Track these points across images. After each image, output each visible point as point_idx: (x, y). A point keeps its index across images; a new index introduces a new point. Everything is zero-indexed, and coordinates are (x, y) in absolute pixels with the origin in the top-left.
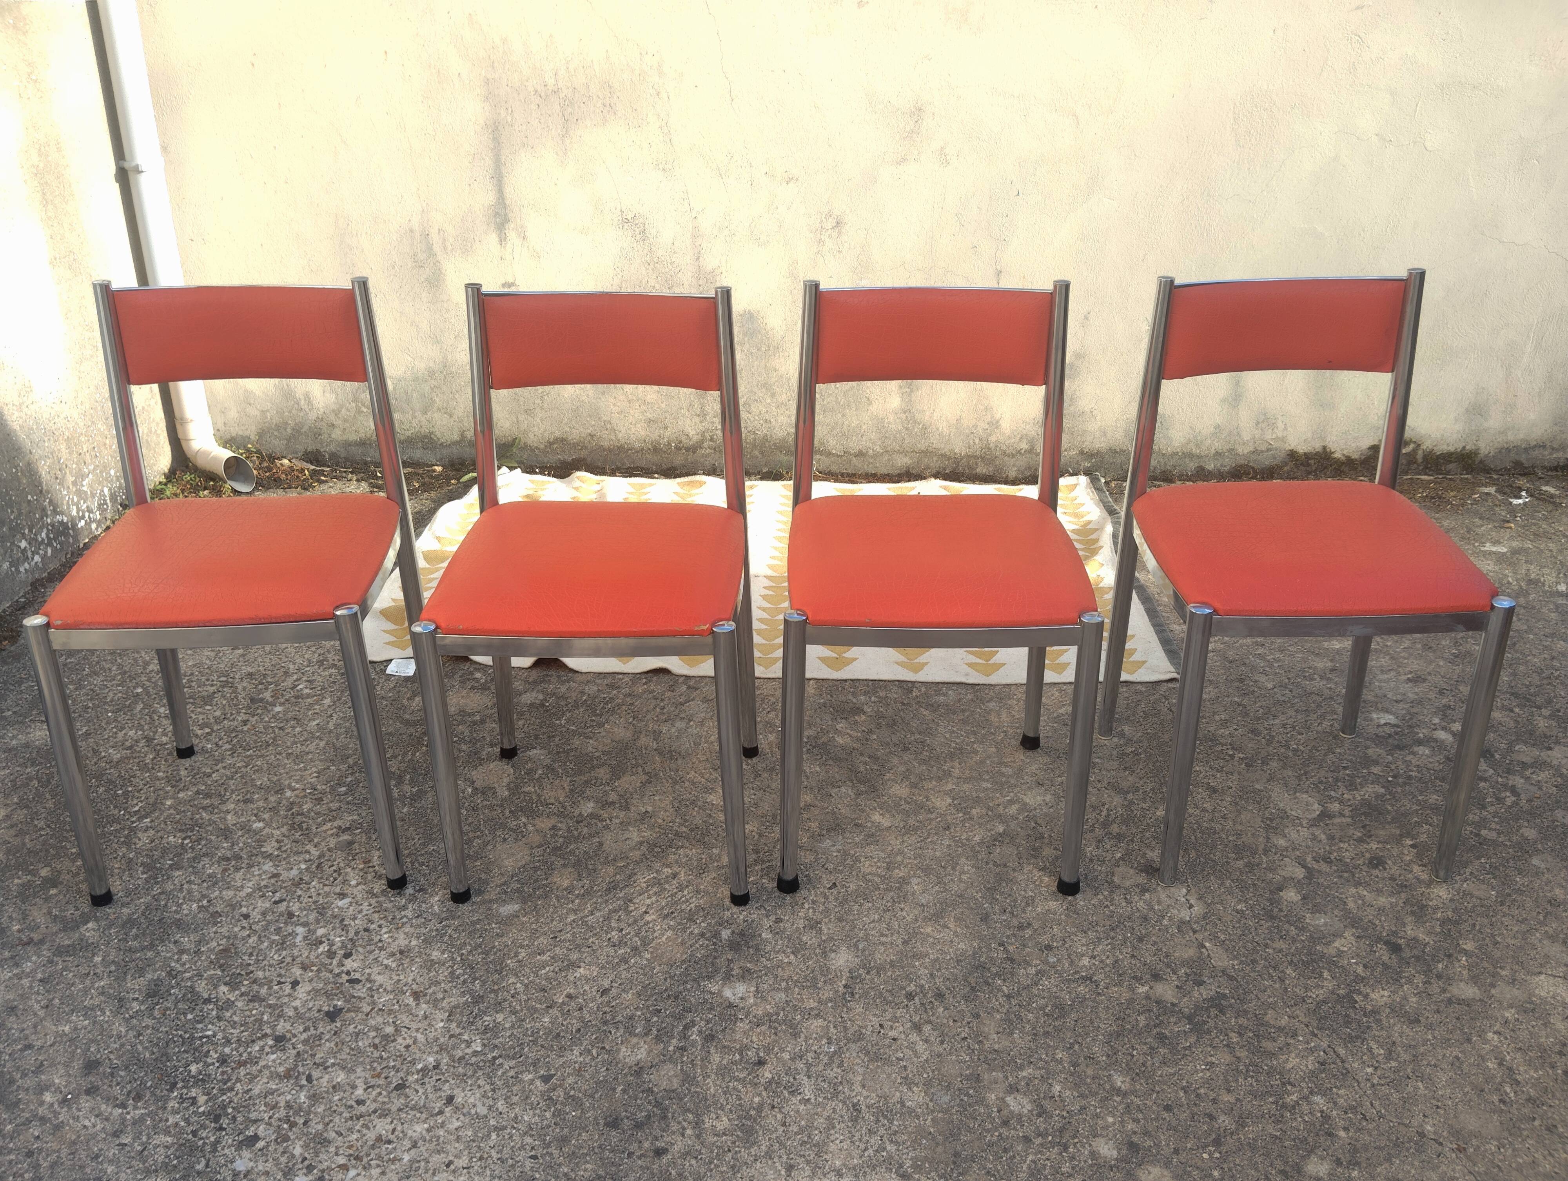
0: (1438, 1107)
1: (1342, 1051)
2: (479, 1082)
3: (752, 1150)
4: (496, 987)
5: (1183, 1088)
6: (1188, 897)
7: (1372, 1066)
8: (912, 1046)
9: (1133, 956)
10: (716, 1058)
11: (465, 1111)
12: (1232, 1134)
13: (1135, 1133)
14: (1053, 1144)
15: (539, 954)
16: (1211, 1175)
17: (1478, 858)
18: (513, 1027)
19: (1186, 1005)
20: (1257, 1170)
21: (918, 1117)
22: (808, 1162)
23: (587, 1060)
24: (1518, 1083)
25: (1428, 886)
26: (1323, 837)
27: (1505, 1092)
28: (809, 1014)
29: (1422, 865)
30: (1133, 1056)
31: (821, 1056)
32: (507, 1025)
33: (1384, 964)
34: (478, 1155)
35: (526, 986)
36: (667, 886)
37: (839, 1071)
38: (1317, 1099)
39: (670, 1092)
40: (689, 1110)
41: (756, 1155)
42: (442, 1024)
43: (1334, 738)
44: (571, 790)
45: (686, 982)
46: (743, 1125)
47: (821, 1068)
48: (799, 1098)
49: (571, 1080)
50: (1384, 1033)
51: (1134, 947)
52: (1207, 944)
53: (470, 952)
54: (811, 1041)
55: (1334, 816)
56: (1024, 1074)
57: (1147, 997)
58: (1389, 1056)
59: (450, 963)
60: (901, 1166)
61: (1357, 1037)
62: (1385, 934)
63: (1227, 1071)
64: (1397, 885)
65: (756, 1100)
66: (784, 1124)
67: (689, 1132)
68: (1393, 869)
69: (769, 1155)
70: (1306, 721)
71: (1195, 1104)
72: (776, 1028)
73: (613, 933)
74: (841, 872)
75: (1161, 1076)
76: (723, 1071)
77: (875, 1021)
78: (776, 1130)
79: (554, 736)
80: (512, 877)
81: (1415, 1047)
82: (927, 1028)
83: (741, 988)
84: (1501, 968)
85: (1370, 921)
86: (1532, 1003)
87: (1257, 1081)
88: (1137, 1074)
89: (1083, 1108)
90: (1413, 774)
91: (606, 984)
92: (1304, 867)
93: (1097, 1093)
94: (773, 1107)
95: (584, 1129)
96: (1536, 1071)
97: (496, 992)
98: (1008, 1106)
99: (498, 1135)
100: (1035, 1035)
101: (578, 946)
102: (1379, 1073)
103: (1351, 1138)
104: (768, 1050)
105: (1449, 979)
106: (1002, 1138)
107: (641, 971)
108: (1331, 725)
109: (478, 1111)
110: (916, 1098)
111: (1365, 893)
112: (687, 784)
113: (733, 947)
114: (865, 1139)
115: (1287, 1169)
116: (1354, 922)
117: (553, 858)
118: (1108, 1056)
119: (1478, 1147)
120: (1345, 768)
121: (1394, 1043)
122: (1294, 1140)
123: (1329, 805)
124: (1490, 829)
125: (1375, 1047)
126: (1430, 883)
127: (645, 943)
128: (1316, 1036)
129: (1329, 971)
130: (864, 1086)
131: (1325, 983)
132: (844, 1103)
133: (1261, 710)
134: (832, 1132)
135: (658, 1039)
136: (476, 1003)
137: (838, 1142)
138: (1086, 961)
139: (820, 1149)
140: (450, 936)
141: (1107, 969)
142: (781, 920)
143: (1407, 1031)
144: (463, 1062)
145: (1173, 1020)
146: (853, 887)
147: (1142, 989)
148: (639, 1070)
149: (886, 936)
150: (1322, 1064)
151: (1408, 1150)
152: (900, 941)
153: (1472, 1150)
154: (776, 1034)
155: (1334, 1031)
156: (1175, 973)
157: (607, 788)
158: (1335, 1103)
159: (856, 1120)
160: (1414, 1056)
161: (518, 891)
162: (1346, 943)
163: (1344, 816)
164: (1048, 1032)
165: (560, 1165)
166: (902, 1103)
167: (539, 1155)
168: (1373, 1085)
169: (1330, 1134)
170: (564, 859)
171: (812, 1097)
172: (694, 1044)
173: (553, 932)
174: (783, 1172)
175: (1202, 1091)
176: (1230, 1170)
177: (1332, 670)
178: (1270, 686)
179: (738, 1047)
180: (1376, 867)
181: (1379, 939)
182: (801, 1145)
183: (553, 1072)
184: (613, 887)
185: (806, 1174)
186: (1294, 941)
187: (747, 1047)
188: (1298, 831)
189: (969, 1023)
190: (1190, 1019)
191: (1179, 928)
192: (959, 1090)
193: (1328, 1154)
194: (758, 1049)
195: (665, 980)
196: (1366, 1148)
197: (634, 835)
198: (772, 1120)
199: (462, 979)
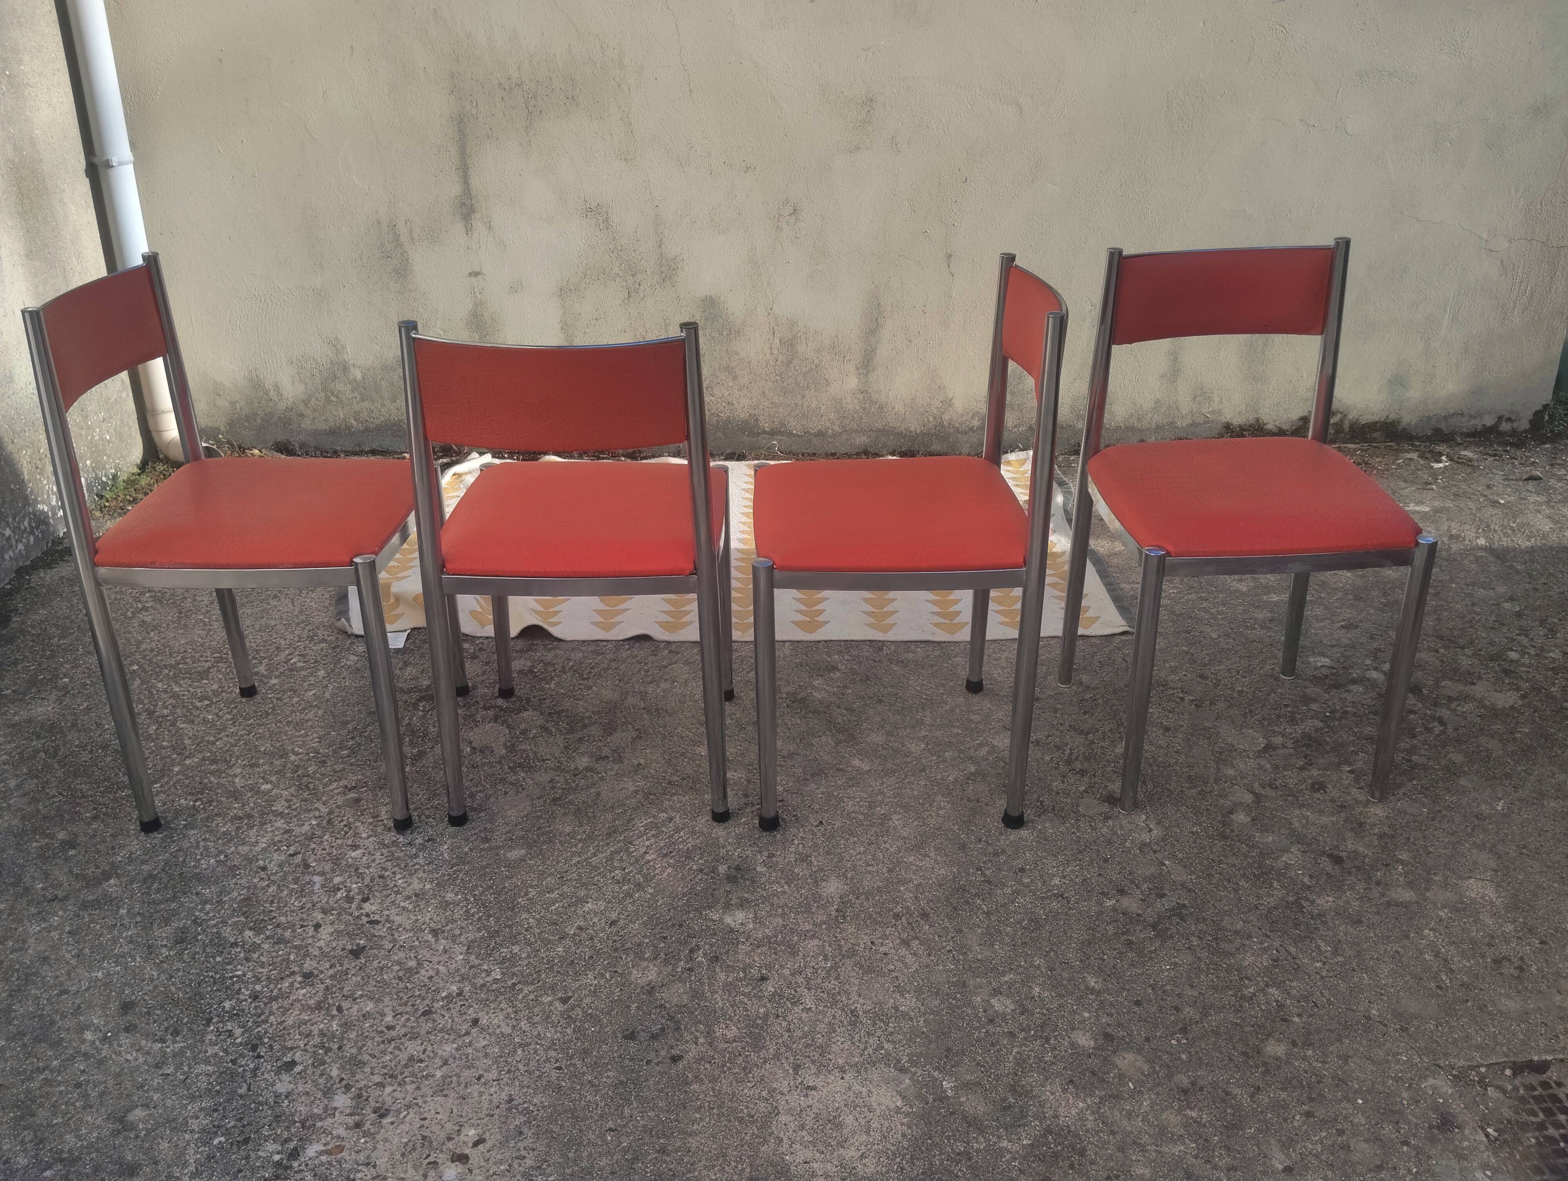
0: (1382, 994)
1: (1293, 950)
2: (501, 1005)
3: (761, 1054)
4: (510, 923)
5: (1151, 986)
6: (1148, 823)
7: (1321, 961)
8: (901, 960)
9: (1099, 875)
10: (722, 976)
11: (490, 1031)
12: (1197, 1022)
13: (1109, 1025)
14: (1035, 1038)
15: (549, 893)
16: (1180, 1058)
17: (1410, 780)
18: (529, 956)
19: (1150, 915)
20: (1220, 1052)
21: (911, 1019)
22: (813, 1062)
23: (602, 982)
24: (1452, 971)
25: (1365, 806)
26: (1268, 766)
27: (1442, 979)
28: (806, 935)
29: (1359, 788)
30: (1104, 960)
31: (819, 971)
32: (524, 955)
33: (1328, 874)
34: (506, 1069)
35: (538, 921)
36: (664, 829)
37: (836, 983)
38: (1272, 990)
39: (681, 1007)
40: (700, 1022)
41: (765, 1058)
42: (461, 957)
43: (1275, 680)
44: (566, 747)
45: (689, 912)
46: (751, 1032)
47: (819, 981)
48: (801, 1007)
49: (588, 1000)
50: (1330, 933)
51: (1100, 867)
52: (1167, 862)
53: (482, 894)
54: (809, 959)
55: (1278, 748)
56: (1006, 979)
57: (1114, 910)
58: (1336, 952)
59: (464, 903)
60: (899, 1061)
61: (1306, 937)
62: (1327, 849)
63: (1190, 970)
64: (1338, 806)
65: (762, 1010)
66: (789, 1030)
67: (701, 1040)
68: (1333, 792)
69: (777, 1057)
70: (1249, 666)
71: (1162, 999)
72: (775, 949)
73: (617, 872)
74: (827, 811)
75: (1130, 976)
76: (728, 988)
77: (867, 939)
78: (782, 1036)
79: (544, 699)
80: (516, 825)
81: (1358, 944)
82: (915, 944)
83: (741, 915)
84: (1435, 874)
85: (1314, 838)
86: (1463, 903)
87: (1217, 977)
88: (1109, 975)
89: (1061, 1006)
90: (1349, 709)
91: (614, 916)
92: (1252, 792)
93: (1073, 993)
94: (778, 1016)
95: (604, 1042)
96: (1468, 961)
97: (510, 927)
98: (993, 1006)
99: (524, 1051)
100: (1014, 945)
101: (584, 884)
102: (1327, 967)
103: (1304, 1023)
104: (769, 967)
105: (1387, 885)
106: (989, 1034)
107: (646, 904)
108: (1272, 669)
109: (503, 1030)
110: (908, 1003)
111: (1309, 814)
112: (676, 738)
113: (731, 879)
114: (863, 1040)
115: (1248, 1051)
116: (1299, 839)
117: (554, 808)
118: (1081, 961)
119: (1419, 1027)
120: (1286, 706)
121: (1339, 941)
122: (1253, 1026)
123: (1272, 738)
124: (1420, 755)
125: (1322, 945)
126: (1367, 804)
127: (648, 879)
128: (1269, 937)
129: (1278, 881)
130: (860, 995)
131: (1275, 892)
132: (843, 1010)
133: (1208, 658)
134: (834, 1035)
135: (666, 962)
136: (491, 937)
137: (839, 1043)
138: (1057, 881)
139: (824, 1050)
140: (462, 879)
141: (1077, 887)
142: (774, 856)
143: (1351, 930)
144: (485, 989)
145: (1139, 928)
146: (838, 824)
147: (1109, 903)
148: (651, 990)
149: (872, 865)
150: (1275, 961)
151: (1356, 1032)
152: (885, 870)
153: (1413, 1029)
154: (775, 953)
155: (1285, 933)
156: (1138, 888)
157: (600, 744)
158: (1289, 994)
159: (855, 1024)
160: (1358, 951)
161: (522, 837)
162: (1293, 857)
163: (1287, 748)
164: (1025, 943)
165: (584, 1074)
166: (896, 1009)
167: (563, 1067)
168: (1322, 978)
169: (1285, 1020)
170: (564, 808)
171: (814, 1006)
172: (700, 965)
173: (559, 873)
174: (791, 1071)
175: (1168, 987)
176: (1197, 1053)
177: (1271, 620)
178: (1215, 636)
179: (741, 966)
180: (1317, 791)
181: (1323, 853)
182: (806, 1047)
183: (570, 994)
184: (612, 832)
185: (813, 1072)
186: (1246, 857)
187: (750, 966)
188: (1245, 762)
189: (953, 937)
190: (1154, 926)
191: (1140, 849)
192: (948, 995)
193: (1284, 1037)
194: (761, 967)
195: (669, 910)
196: (1318, 1031)
197: (630, 786)
198: (778, 1027)
199: (477, 916)
